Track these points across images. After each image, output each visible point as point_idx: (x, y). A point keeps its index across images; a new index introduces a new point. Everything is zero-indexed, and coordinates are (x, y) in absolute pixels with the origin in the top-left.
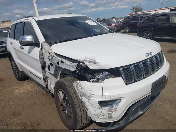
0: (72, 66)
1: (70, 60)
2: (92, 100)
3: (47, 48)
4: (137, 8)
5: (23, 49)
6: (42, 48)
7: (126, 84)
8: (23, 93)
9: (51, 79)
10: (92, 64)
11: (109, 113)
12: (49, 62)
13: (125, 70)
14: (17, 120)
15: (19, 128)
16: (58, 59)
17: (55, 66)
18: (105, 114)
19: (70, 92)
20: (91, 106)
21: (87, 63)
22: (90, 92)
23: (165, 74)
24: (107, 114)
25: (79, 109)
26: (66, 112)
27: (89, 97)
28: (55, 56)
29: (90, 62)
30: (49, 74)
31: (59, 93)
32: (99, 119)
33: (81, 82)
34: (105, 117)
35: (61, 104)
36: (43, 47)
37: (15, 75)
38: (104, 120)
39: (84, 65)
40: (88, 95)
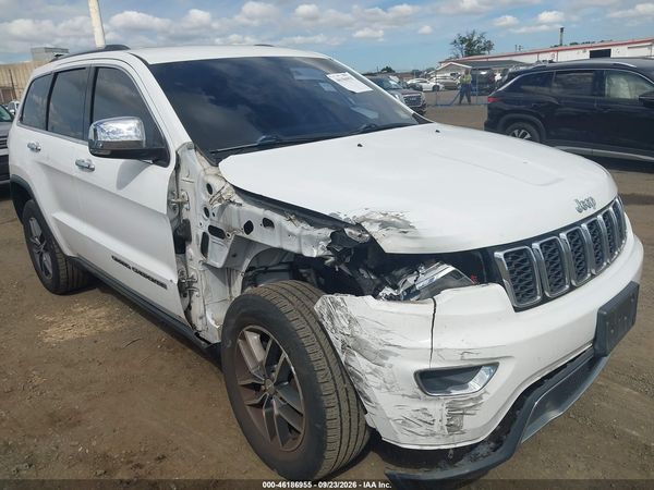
0: (310, 238)
1: (302, 215)
2: (391, 366)
3: (199, 167)
4: (475, 38)
5: (93, 170)
6: (177, 168)
7: (517, 310)
8: (80, 341)
9: (208, 289)
10: (393, 231)
11: (451, 416)
12: (208, 223)
13: (514, 258)
14: (73, 443)
15: (82, 472)
16: (248, 212)
17: (232, 238)
18: (437, 419)
19: (301, 334)
20: (384, 390)
21: (374, 230)
22: (384, 337)
23: (636, 275)
24: (445, 418)
25: (333, 400)
26: (272, 412)
27: (379, 357)
28: (237, 199)
29: (384, 225)
30: (201, 268)
31: (244, 338)
32: (413, 437)
33: (349, 299)
34: (436, 428)
35: (249, 381)
36: (183, 166)
37: (40, 270)
38: (432, 440)
39: (360, 236)
40: (376, 347)
